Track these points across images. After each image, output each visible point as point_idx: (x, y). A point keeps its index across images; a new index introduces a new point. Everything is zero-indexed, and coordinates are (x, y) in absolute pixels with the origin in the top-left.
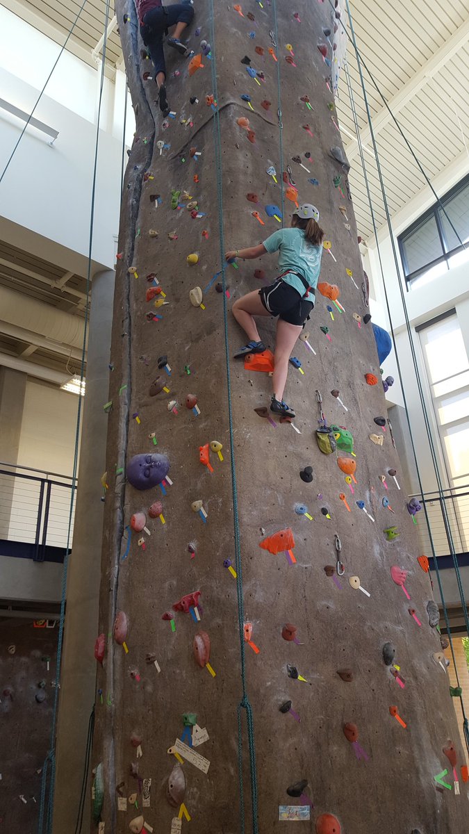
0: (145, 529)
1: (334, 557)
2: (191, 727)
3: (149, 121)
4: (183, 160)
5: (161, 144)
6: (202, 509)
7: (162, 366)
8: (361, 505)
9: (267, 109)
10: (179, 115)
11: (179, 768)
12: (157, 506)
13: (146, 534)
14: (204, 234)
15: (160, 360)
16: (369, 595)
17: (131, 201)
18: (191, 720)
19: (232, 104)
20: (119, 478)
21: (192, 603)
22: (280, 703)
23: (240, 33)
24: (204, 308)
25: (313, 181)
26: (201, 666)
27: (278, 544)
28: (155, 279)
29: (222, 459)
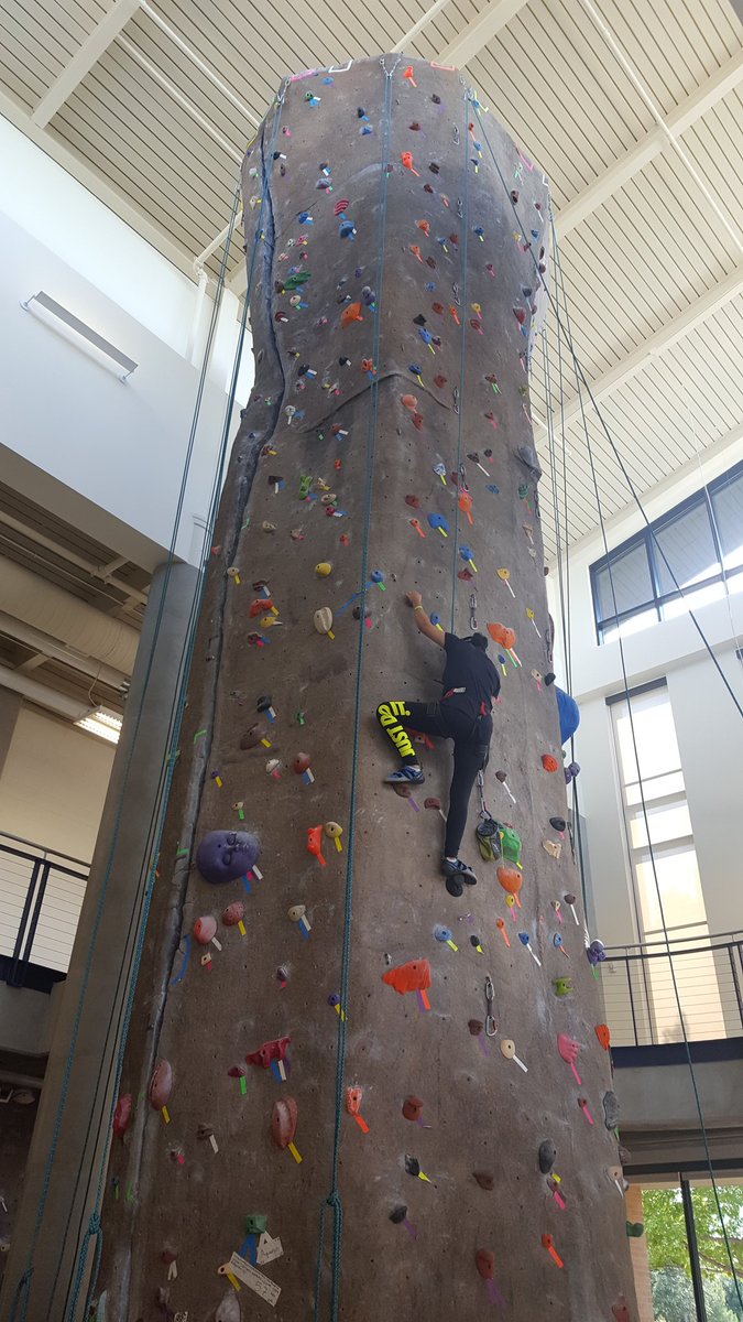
0: (214, 940)
1: (484, 1009)
2: (259, 1235)
3: (276, 375)
4: (321, 437)
5: (291, 410)
6: (304, 918)
7: (264, 709)
8: (524, 939)
9: (440, 386)
10: (318, 378)
11: (234, 1297)
12: (237, 908)
13: (214, 949)
14: (342, 540)
15: (260, 701)
16: (526, 1070)
17: (241, 479)
18: (259, 1224)
19: (397, 375)
20: (181, 864)
21: (277, 1054)
22: (392, 1208)
23: (415, 283)
24: (333, 637)
25: (492, 489)
26: (279, 1146)
27: (409, 979)
28: (265, 588)
29: (340, 848)
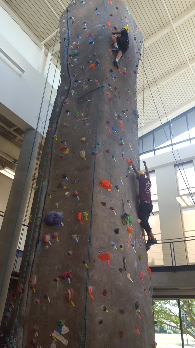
0: (49, 242)
1: (123, 265)
2: (62, 326)
3: (68, 81)
4: (82, 101)
5: (73, 91)
6: (76, 238)
7: (64, 177)
8: (133, 246)
9: (116, 90)
10: (82, 83)
11: (55, 343)
12: (56, 234)
13: (49, 245)
14: (89, 132)
15: (63, 175)
16: (132, 281)
17: (58, 110)
18: (63, 323)
19: (105, 86)
20: (39, 219)
21: (68, 276)
22: (100, 320)
23: (110, 60)
24: (85, 159)
25: (128, 121)
26: (69, 302)
27: (105, 257)
28: (65, 143)
29: (87, 220)
